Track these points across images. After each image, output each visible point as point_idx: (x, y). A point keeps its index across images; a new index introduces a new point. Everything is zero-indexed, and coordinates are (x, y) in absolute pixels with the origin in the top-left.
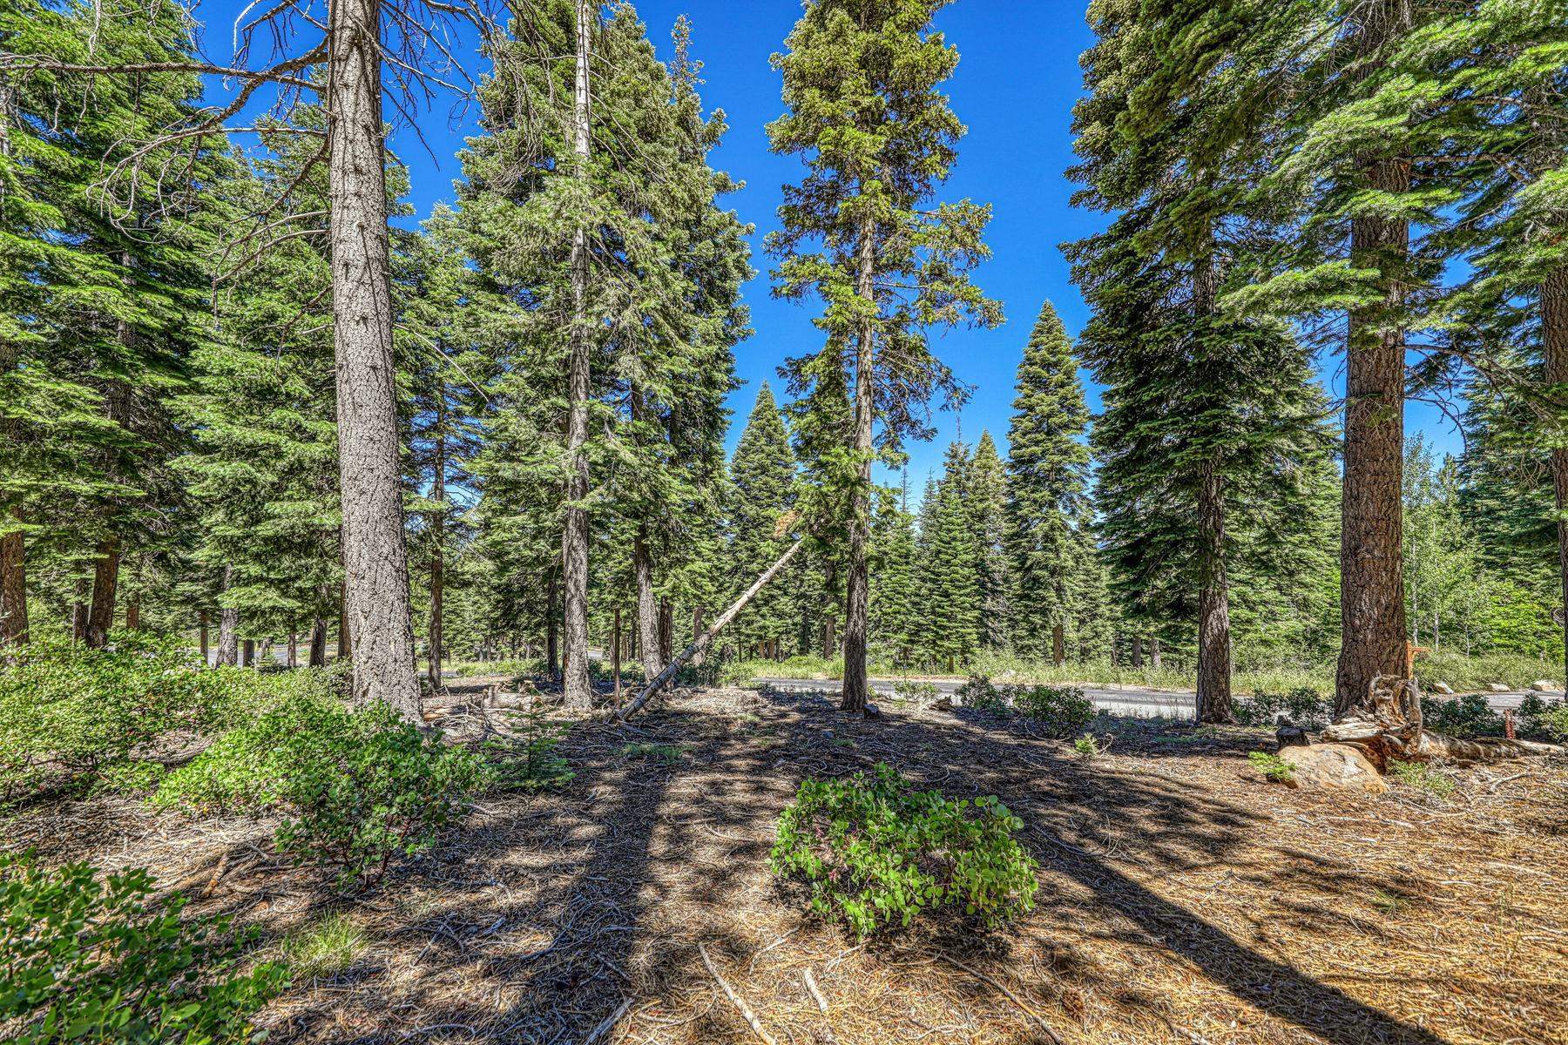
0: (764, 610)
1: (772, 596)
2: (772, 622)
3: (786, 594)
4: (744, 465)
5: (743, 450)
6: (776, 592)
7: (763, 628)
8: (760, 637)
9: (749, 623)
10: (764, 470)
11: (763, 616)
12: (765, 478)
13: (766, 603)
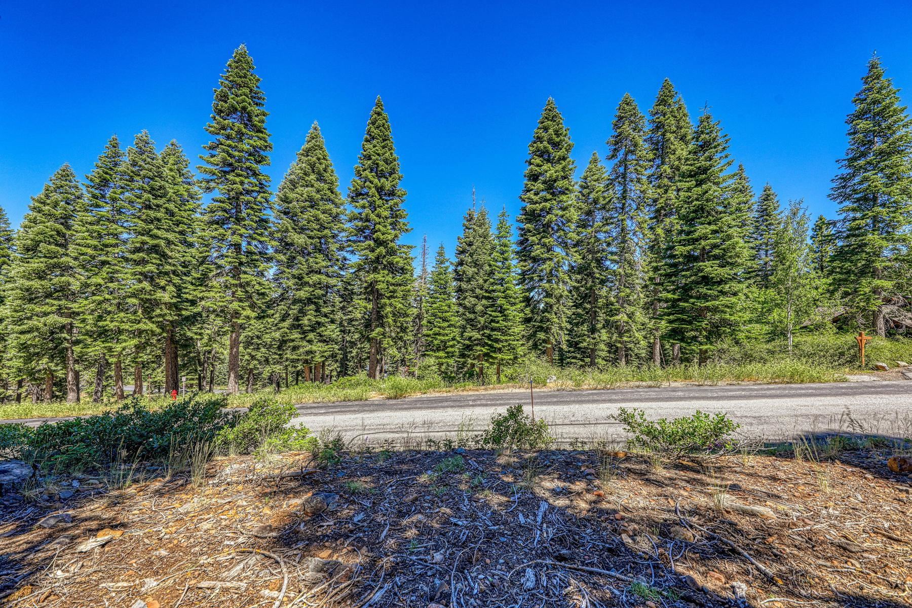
0: (311, 336)
1: (319, 323)
2: (317, 347)
3: (333, 321)
4: (291, 195)
5: (291, 181)
6: (323, 320)
7: (309, 352)
8: (306, 361)
9: (295, 348)
10: (313, 204)
11: (310, 342)
12: (313, 212)
13: (313, 329)
